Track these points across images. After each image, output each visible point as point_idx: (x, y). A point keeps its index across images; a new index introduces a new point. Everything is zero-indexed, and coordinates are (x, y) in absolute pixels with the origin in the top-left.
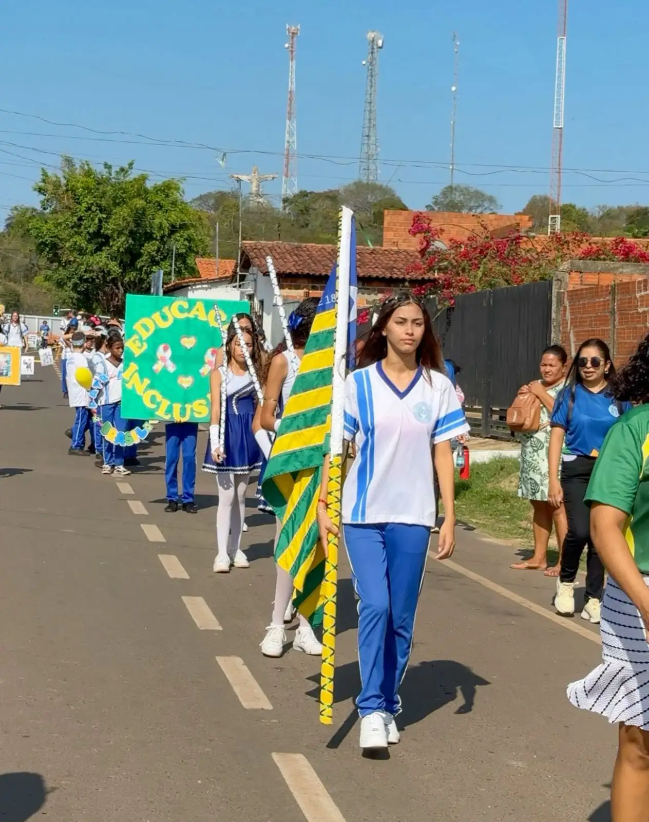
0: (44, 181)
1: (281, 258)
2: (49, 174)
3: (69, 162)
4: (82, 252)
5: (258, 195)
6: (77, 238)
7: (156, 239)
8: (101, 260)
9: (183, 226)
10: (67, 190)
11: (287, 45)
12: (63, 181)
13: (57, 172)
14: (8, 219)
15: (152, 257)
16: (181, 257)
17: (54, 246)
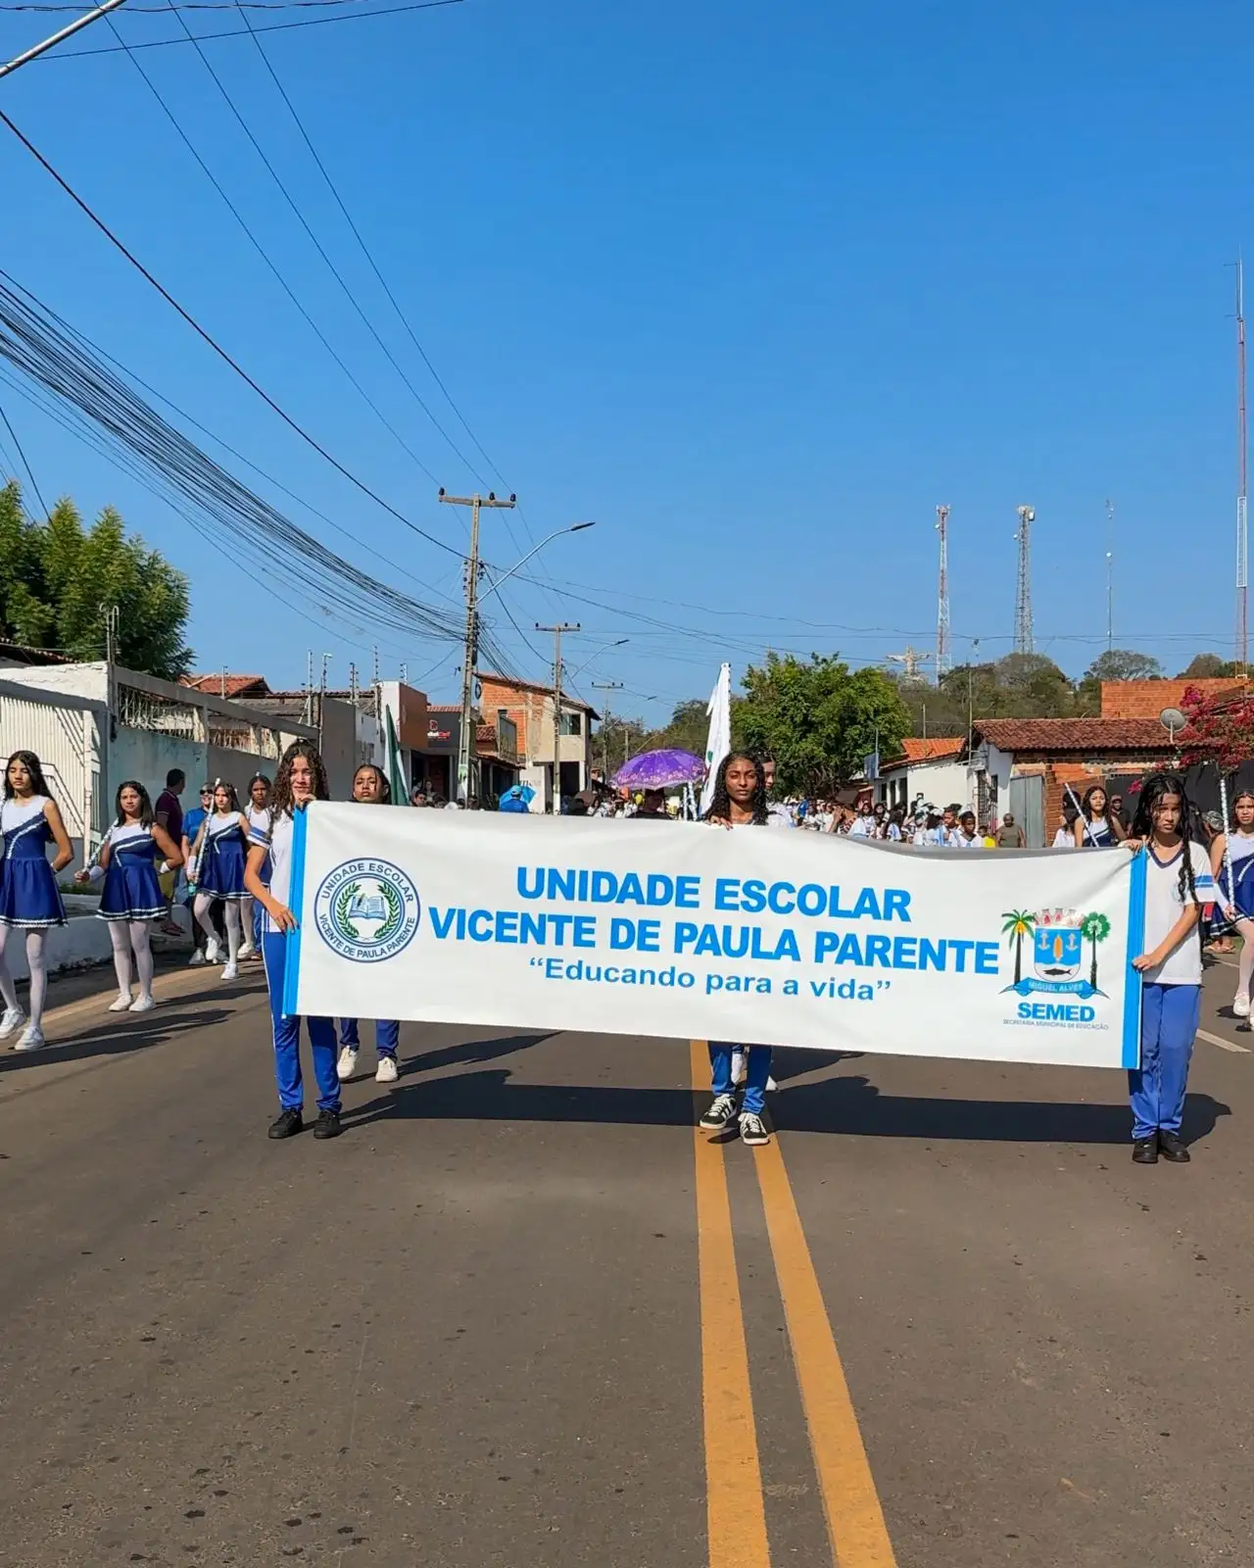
0: (750, 676)
1: (1014, 734)
2: (755, 670)
3: (773, 657)
4: (787, 740)
5: (913, 674)
6: (783, 728)
7: (859, 723)
8: (808, 745)
9: (886, 710)
10: (772, 683)
11: (937, 526)
12: (768, 674)
13: (762, 666)
14: (676, 713)
15: (856, 740)
16: (883, 739)
17: (761, 736)
